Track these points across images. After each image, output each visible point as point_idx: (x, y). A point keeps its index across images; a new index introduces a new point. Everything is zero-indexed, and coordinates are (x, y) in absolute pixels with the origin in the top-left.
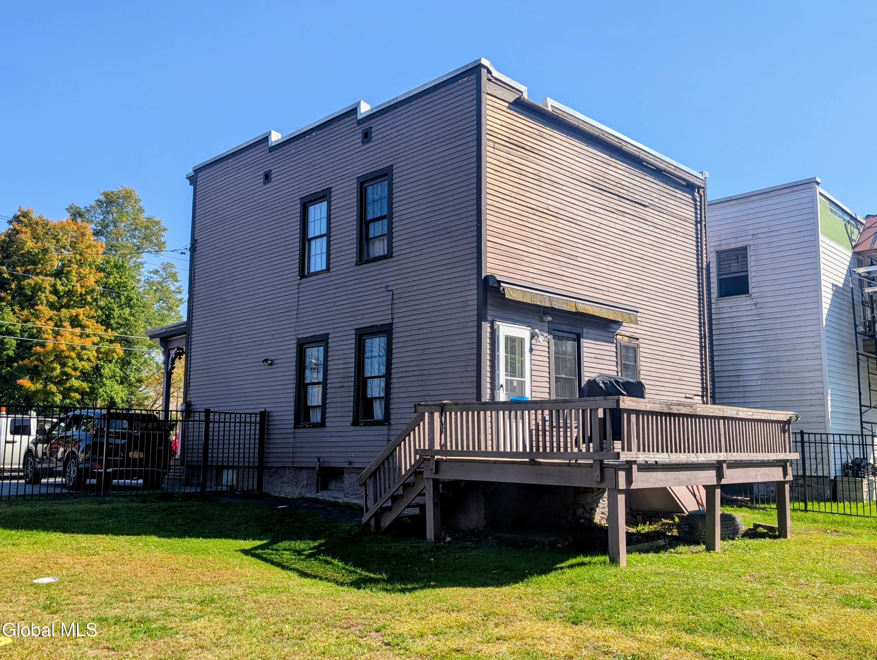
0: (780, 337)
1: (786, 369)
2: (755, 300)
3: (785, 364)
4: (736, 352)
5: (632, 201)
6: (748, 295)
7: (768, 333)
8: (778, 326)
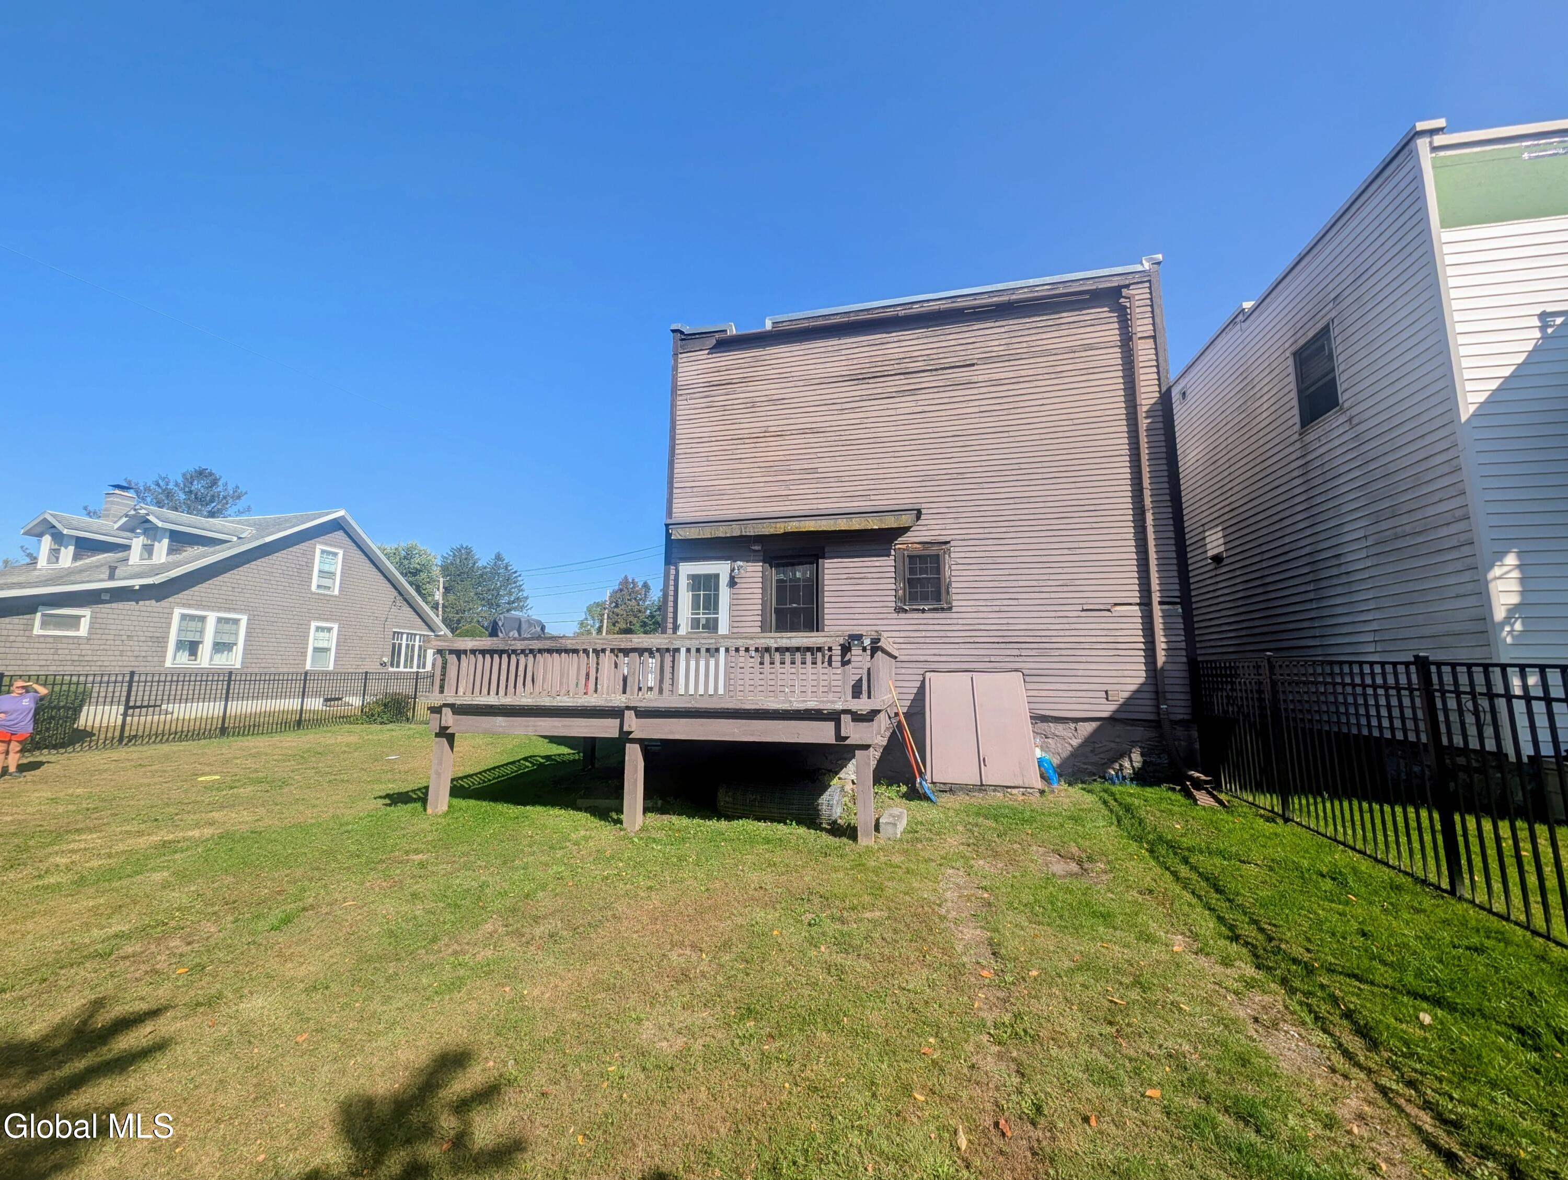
0: (1392, 468)
1: (1408, 529)
2: (1348, 413)
3: (1405, 519)
4: (1331, 514)
5: (942, 369)
6: (1338, 408)
7: (1372, 466)
8: (1387, 447)
